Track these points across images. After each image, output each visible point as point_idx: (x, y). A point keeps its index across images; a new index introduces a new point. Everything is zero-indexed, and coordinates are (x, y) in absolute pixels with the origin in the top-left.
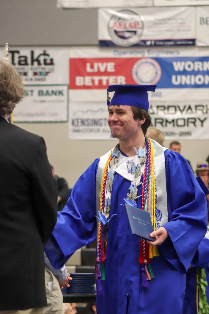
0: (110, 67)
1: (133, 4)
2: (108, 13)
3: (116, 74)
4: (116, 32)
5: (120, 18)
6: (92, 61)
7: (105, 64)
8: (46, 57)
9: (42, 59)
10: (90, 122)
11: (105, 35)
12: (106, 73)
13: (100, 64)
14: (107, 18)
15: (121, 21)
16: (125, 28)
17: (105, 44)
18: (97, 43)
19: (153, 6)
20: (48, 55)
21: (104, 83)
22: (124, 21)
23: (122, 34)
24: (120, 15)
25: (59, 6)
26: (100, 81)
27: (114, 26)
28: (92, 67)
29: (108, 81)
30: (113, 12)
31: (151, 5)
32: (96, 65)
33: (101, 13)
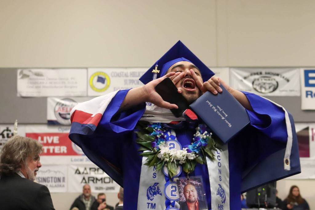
0: (56, 140)
1: (72, 94)
2: (54, 101)
3: (60, 144)
4: (60, 114)
5: (63, 105)
6: (42, 135)
7: (52, 138)
8: (9, 132)
9: (5, 133)
10: (41, 180)
11: (52, 117)
12: (53, 144)
13: (48, 138)
14: (54, 104)
15: (64, 106)
16: (67, 111)
17: (52, 123)
18: (46, 122)
19: (87, 96)
20: (10, 131)
21: (51, 151)
22: (66, 107)
23: (64, 116)
24: (63, 102)
25: (18, 95)
26: (48, 150)
27: (58, 110)
28: (42, 139)
29: (54, 150)
30: (58, 100)
31: (85, 95)
32: (45, 138)
33: (49, 100)
